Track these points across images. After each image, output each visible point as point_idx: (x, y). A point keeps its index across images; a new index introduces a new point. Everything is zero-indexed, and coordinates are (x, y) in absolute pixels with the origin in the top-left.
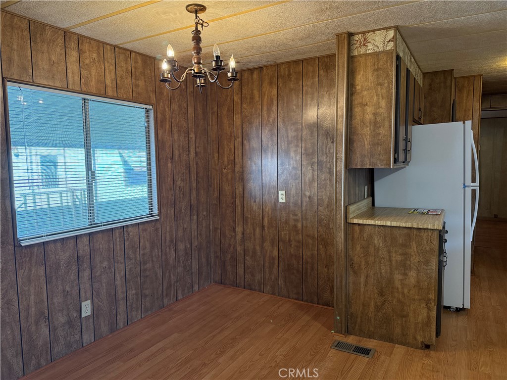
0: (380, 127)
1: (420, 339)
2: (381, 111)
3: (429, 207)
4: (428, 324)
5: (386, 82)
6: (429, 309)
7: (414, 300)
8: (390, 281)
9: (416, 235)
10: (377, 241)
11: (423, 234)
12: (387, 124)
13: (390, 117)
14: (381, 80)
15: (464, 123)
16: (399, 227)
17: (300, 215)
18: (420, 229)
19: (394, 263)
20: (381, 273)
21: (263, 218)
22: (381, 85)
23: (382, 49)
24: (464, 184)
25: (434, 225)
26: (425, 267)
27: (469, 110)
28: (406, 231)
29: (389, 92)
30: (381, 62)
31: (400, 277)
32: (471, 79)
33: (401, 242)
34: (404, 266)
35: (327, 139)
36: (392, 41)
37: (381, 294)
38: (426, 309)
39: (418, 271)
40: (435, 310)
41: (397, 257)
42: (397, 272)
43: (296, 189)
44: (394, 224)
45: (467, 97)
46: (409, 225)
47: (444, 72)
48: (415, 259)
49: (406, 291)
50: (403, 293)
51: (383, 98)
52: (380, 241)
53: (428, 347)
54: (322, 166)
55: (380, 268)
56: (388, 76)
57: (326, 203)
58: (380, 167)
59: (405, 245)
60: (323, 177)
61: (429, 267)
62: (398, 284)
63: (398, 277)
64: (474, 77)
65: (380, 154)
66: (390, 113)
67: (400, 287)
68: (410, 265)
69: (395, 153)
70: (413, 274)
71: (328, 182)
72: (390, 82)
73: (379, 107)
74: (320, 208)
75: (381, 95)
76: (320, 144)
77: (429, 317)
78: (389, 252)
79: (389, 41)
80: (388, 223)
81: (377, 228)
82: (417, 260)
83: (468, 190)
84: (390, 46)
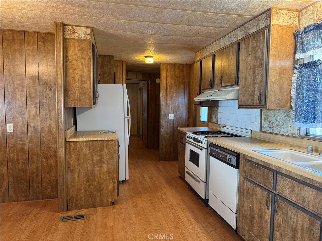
0: (84, 83)
1: (110, 200)
2: (85, 74)
3: (109, 130)
4: (113, 191)
5: (87, 58)
6: (114, 183)
7: (106, 180)
8: (93, 172)
9: (106, 144)
10: (85, 150)
11: (110, 143)
12: (88, 82)
13: (90, 78)
14: (84, 56)
15: (123, 85)
16: (97, 141)
17: (26, 140)
18: (109, 140)
19: (95, 162)
20: (87, 169)
22: (84, 59)
23: (84, 38)
24: (124, 116)
25: (115, 138)
26: (111, 160)
27: (121, 78)
28: (101, 142)
29: (89, 63)
30: (84, 46)
31: (98, 169)
32: (121, 62)
33: (98, 149)
34: (101, 162)
35: (46, 88)
36: (89, 35)
37: (88, 181)
38: (112, 183)
39: (108, 163)
40: (117, 183)
41: (96, 158)
42: (97, 166)
43: (23, 122)
44: (95, 139)
46: (103, 139)
47: (109, 56)
48: (106, 157)
49: (102, 176)
50: (100, 178)
51: (85, 67)
52: (86, 150)
53: (113, 203)
54: (43, 106)
55: (87, 166)
56: (88, 54)
57: (47, 130)
58: (86, 107)
59: (101, 150)
60: (44, 113)
61: (114, 160)
62: (97, 173)
63: (97, 169)
64: (123, 61)
65: (85, 99)
66: (90, 76)
67: (98, 174)
68: (104, 161)
69: (94, 99)
70: (105, 166)
71: (48, 116)
72: (89, 58)
73: (83, 72)
74: (42, 134)
75: (85, 64)
76: (41, 91)
77: (114, 187)
78: (92, 155)
79: (88, 35)
80: (92, 139)
81: (85, 143)
82: (107, 157)
83: (126, 120)
84: (89, 37)
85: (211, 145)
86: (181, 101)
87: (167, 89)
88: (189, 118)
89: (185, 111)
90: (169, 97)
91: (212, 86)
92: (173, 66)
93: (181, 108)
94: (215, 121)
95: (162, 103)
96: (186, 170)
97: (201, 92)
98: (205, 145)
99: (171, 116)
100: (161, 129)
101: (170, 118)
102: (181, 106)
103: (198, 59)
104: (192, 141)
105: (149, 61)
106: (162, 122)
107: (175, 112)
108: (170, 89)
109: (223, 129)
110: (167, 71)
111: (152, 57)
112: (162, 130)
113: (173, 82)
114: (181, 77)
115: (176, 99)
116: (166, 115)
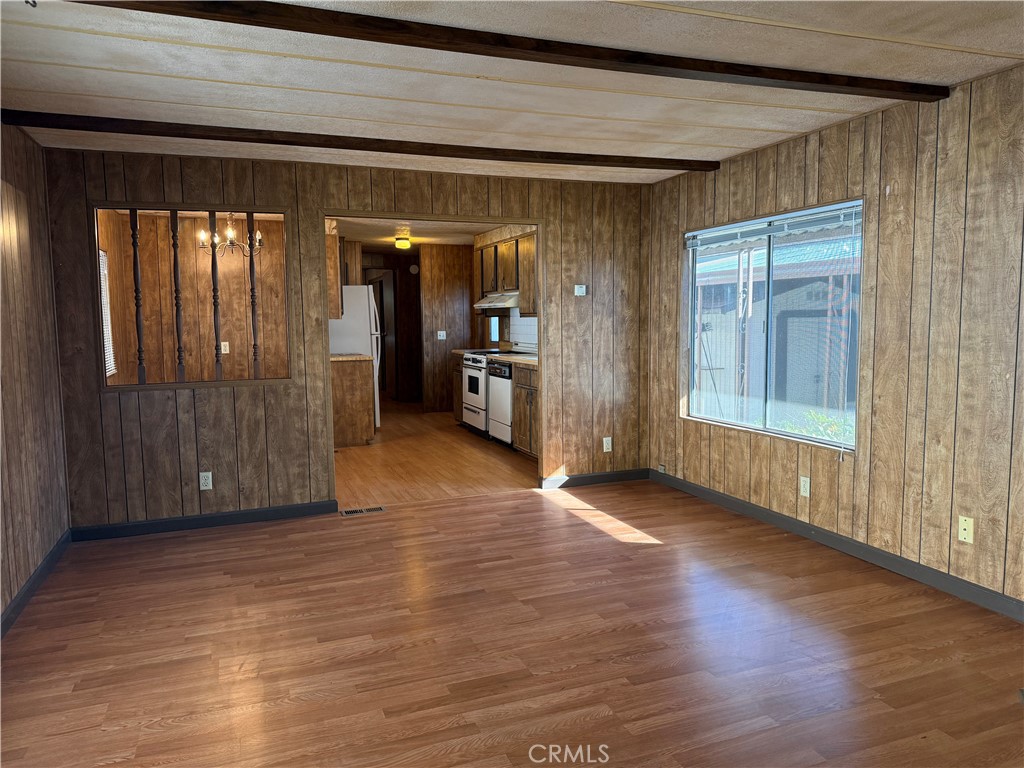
1: (365, 438)
2: (331, 277)
4: (369, 426)
5: (333, 257)
6: (369, 416)
7: (360, 412)
8: (343, 401)
9: (358, 366)
11: (364, 364)
12: (335, 287)
13: (337, 282)
14: (329, 255)
15: (367, 287)
16: (347, 361)
17: (246, 364)
18: (361, 361)
19: (345, 388)
20: (336, 397)
21: (202, 371)
22: (330, 259)
23: (329, 233)
25: (370, 357)
26: (365, 387)
27: (353, 271)
28: (352, 364)
29: (336, 264)
30: (328, 242)
31: (350, 397)
32: (353, 243)
33: (349, 371)
34: (352, 389)
36: (335, 228)
39: (362, 390)
40: (373, 416)
41: (347, 383)
42: (348, 394)
43: (241, 340)
44: (344, 359)
45: (351, 258)
48: (359, 382)
49: (354, 406)
50: (352, 408)
51: (331, 269)
52: (334, 373)
53: (368, 443)
54: (267, 318)
55: (336, 393)
56: (334, 252)
57: (273, 351)
59: (352, 374)
60: (269, 328)
62: (348, 402)
63: (348, 397)
64: (357, 241)
65: (331, 309)
67: (350, 404)
68: (356, 388)
69: (341, 309)
70: (358, 393)
71: (274, 332)
72: (336, 258)
73: (329, 275)
74: (268, 356)
75: (330, 266)
76: (265, 298)
77: (370, 421)
78: (342, 380)
80: (341, 359)
83: (374, 337)
84: (335, 232)
85: (490, 362)
86: (458, 308)
87: (433, 287)
88: (473, 337)
89: (466, 326)
90: (437, 302)
91: (495, 289)
92: (442, 248)
93: (458, 320)
94: (506, 338)
95: (426, 312)
96: (464, 405)
97: (483, 296)
98: (484, 365)
99: (442, 335)
100: (425, 357)
101: (439, 338)
102: (457, 316)
103: (479, 245)
104: (470, 363)
105: (404, 245)
106: (427, 345)
107: (449, 328)
108: (439, 287)
109: (515, 349)
110: (432, 257)
111: (407, 239)
112: (427, 359)
113: (443, 276)
114: (457, 267)
115: (450, 304)
116: (433, 333)
